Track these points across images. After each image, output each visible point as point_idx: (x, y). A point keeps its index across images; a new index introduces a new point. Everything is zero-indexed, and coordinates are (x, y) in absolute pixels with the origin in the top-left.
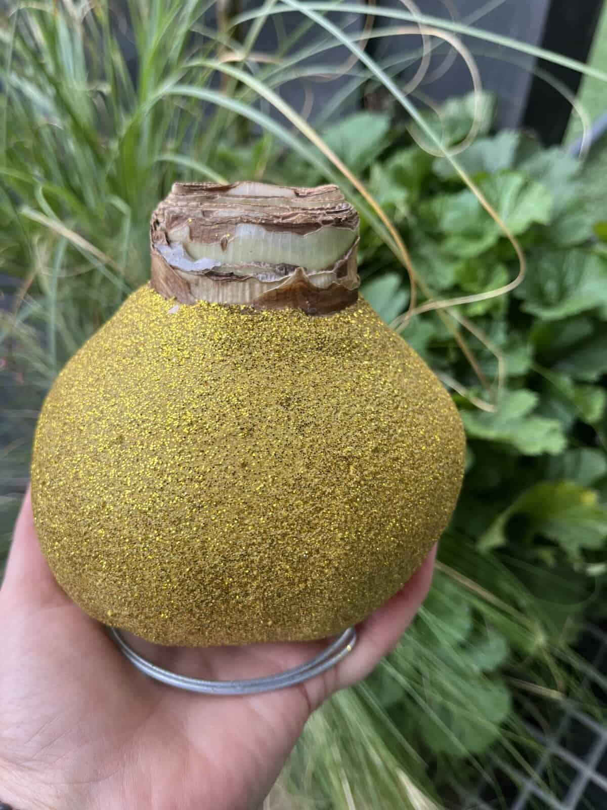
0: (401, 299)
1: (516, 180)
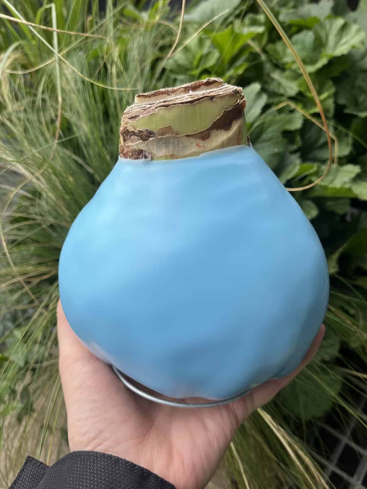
0: (264, 100)
1: (340, 22)
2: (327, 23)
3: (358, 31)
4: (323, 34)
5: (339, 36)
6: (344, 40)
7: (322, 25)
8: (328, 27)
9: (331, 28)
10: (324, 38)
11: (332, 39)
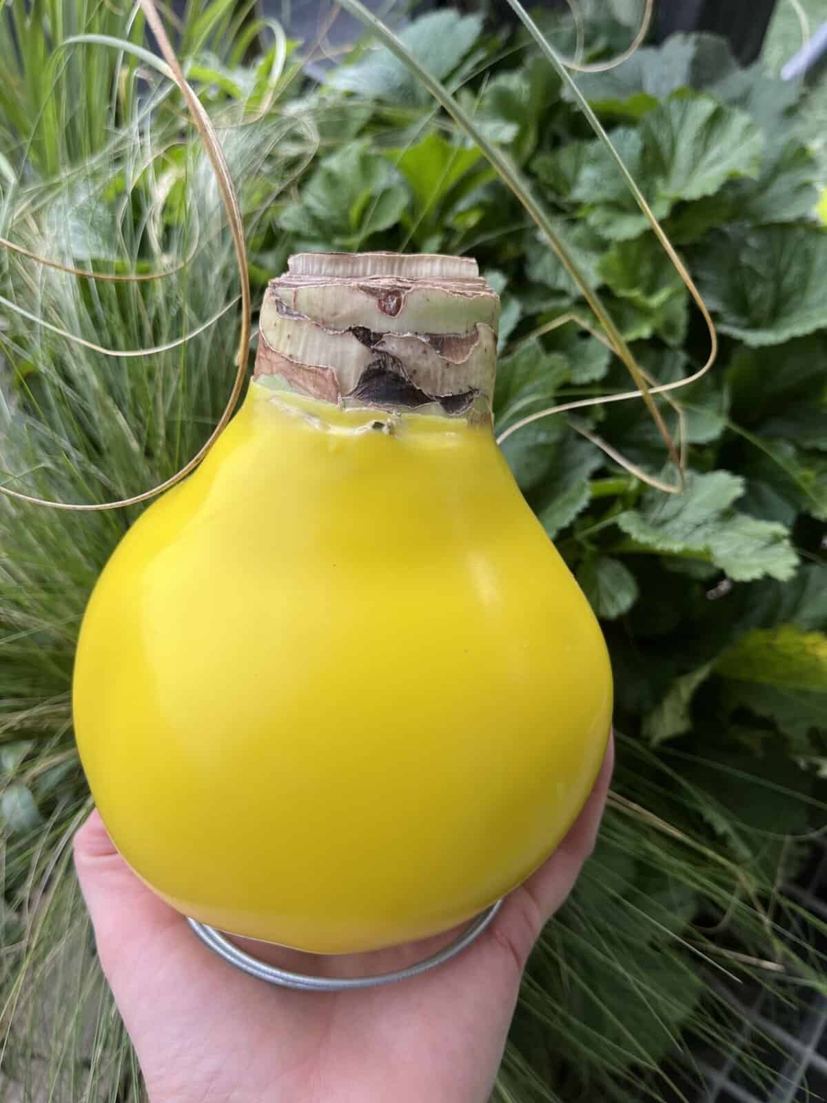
2: (674, 108)
3: (749, 129)
4: (663, 137)
5: (702, 143)
6: (713, 153)
7: (662, 115)
8: (676, 120)
9: (682, 121)
10: (666, 147)
11: (684, 147)
